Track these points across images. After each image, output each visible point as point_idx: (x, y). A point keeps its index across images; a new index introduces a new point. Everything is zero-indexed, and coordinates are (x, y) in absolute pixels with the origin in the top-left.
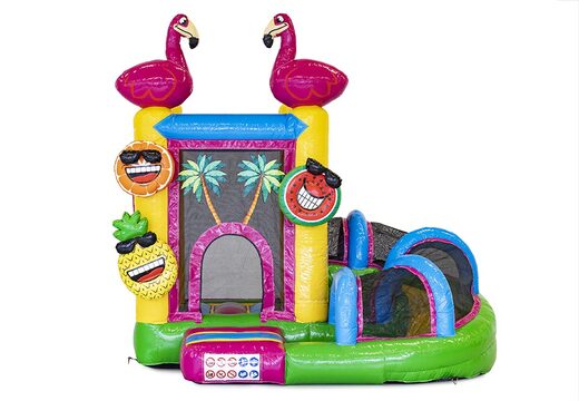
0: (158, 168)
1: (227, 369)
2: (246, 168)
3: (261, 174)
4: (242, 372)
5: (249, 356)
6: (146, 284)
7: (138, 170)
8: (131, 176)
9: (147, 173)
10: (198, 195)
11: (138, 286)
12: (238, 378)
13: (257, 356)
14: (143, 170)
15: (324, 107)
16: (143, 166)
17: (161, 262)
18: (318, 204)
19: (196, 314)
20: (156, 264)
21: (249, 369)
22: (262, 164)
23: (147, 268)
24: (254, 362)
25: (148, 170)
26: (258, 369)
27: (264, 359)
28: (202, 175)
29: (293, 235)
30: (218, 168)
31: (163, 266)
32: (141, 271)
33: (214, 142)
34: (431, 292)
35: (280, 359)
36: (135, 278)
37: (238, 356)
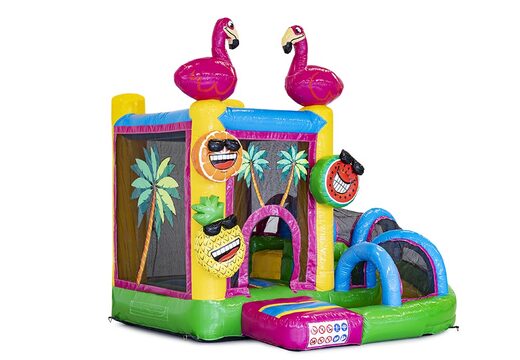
1: (325, 335)
2: (283, 157)
3: (294, 163)
4: (336, 336)
5: (340, 322)
6: (225, 263)
7: (220, 158)
8: (214, 163)
9: (227, 160)
10: (248, 181)
12: (332, 342)
13: (345, 321)
14: (225, 157)
16: (223, 155)
17: (238, 242)
18: (347, 188)
19: (244, 289)
20: (235, 245)
21: (341, 333)
22: (294, 154)
23: (227, 249)
24: (344, 327)
25: (228, 157)
26: (347, 332)
28: (251, 162)
29: (314, 215)
30: (263, 157)
31: (239, 246)
36: (217, 259)
37: (333, 323)
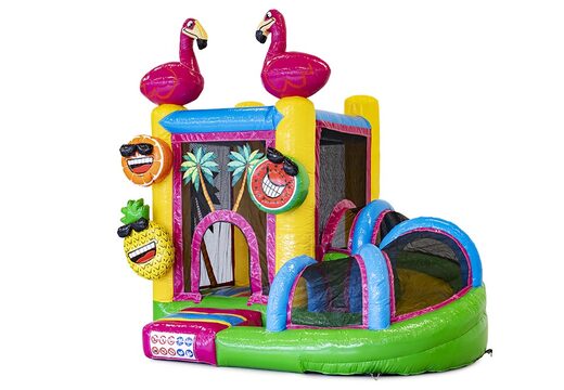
0: (151, 160)
1: (167, 346)
2: (234, 159)
3: (247, 164)
4: (179, 350)
5: (185, 336)
6: (143, 265)
7: (136, 162)
9: (142, 164)
10: (197, 185)
11: (137, 266)
12: (177, 356)
13: (192, 336)
14: (139, 162)
15: (310, 98)
16: (139, 159)
17: (153, 246)
18: (280, 191)
20: (149, 248)
21: (184, 348)
22: (247, 154)
23: (142, 251)
24: (189, 342)
25: (143, 161)
26: (191, 348)
27: (197, 339)
29: (274, 223)
30: (212, 159)
31: (155, 249)
32: (138, 253)
33: (208, 134)
34: (366, 282)
35: (210, 340)
36: (134, 260)
37: (176, 335)
